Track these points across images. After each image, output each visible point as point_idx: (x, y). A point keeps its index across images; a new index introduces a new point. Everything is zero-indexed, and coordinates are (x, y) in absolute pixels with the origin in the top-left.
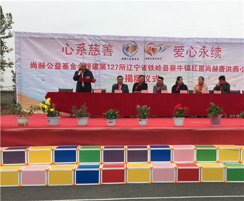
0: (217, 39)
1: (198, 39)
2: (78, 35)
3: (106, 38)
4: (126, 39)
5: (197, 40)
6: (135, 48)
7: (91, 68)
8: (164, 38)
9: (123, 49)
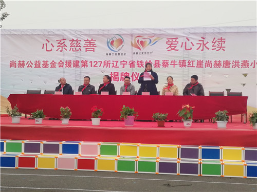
2: (58, 30)
6: (121, 42)
7: (72, 66)
8: (154, 30)
9: (108, 43)
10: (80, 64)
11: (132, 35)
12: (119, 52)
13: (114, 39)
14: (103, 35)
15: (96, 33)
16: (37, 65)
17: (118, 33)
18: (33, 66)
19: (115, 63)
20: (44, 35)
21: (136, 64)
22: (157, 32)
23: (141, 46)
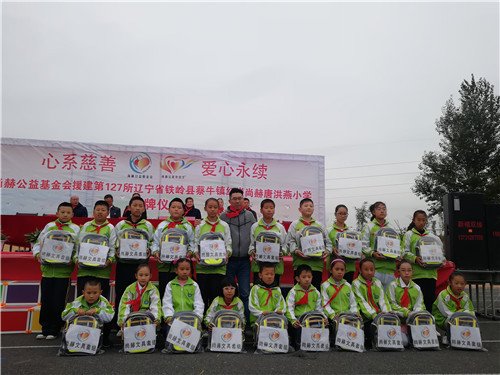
0: (261, 154)
1: (235, 152)
2: (67, 143)
3: (106, 148)
4: (135, 150)
5: (233, 155)
6: (147, 161)
7: (82, 187)
8: (189, 150)
9: (131, 162)
10: (93, 186)
11: (161, 155)
12: (145, 174)
13: (140, 158)
14: (126, 152)
15: (117, 149)
16: (33, 185)
17: (145, 151)
18: (28, 186)
19: (138, 187)
20: (46, 148)
21: (164, 190)
22: (192, 153)
23: (171, 169)
